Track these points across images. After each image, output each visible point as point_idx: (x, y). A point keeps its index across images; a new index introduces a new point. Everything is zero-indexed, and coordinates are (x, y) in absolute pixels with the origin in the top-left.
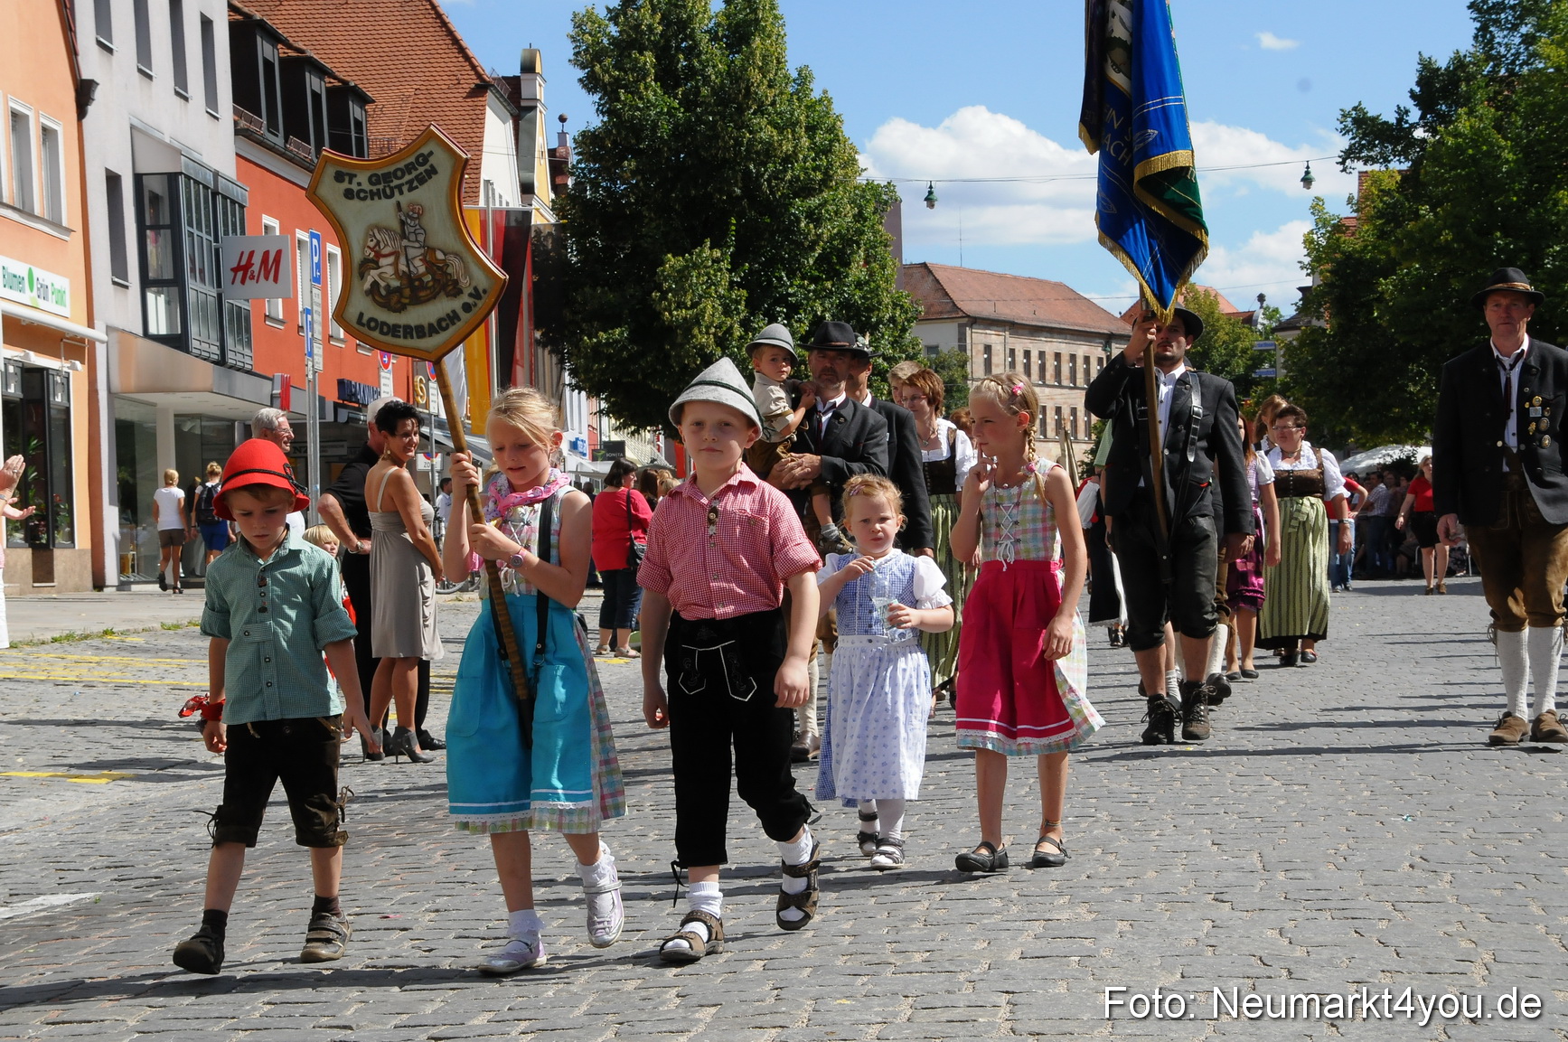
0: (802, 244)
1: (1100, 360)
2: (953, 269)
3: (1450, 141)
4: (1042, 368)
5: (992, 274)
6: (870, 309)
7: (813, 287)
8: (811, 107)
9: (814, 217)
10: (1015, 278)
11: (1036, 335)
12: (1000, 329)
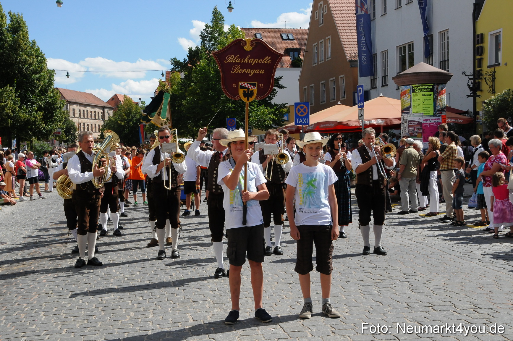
0: (35, 87)
1: (102, 113)
2: (64, 89)
3: (199, 68)
4: (87, 115)
5: (73, 91)
6: (54, 104)
7: (38, 98)
8: (36, 51)
9: (38, 79)
10: (80, 92)
11: (86, 106)
12: (77, 105)
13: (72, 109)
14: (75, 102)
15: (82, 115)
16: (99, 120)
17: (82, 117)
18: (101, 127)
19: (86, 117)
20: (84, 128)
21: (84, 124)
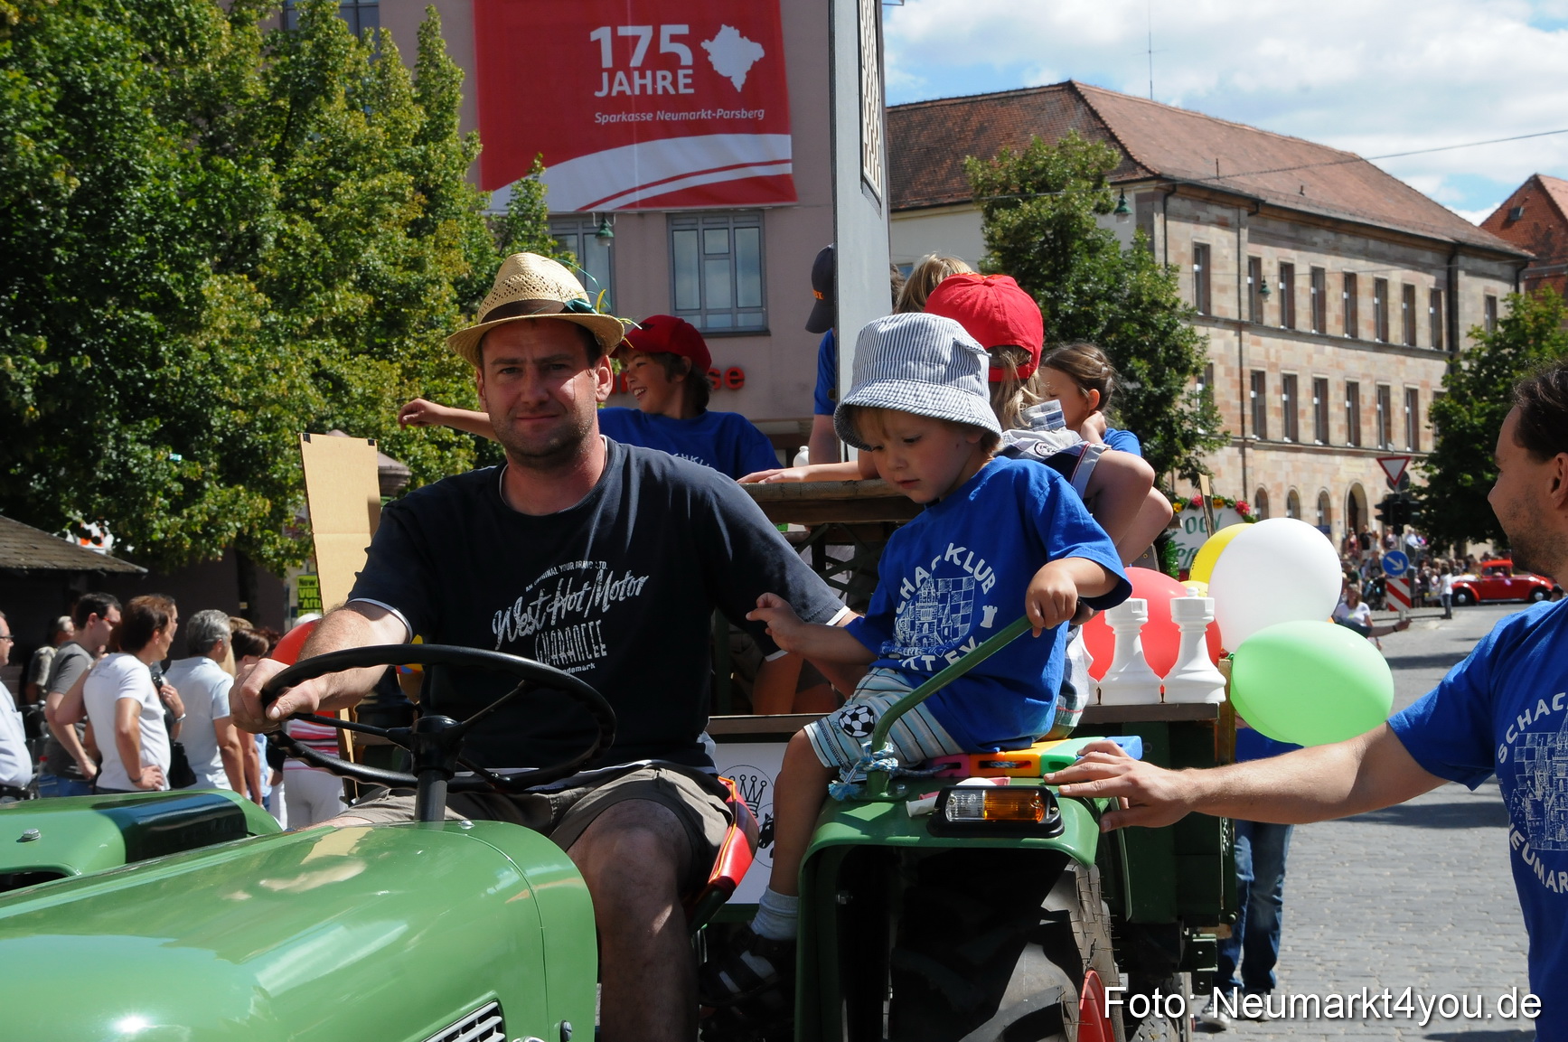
1: (1435, 296)
2: (1130, 100)
4: (1319, 303)
10: (1263, 134)
11: (1306, 234)
12: (1228, 214)
13: (1188, 250)
14: (1216, 183)
15: (1272, 303)
16: (1411, 349)
17: (1272, 317)
18: (1425, 404)
19: (1303, 321)
20: (1291, 410)
21: (1290, 383)
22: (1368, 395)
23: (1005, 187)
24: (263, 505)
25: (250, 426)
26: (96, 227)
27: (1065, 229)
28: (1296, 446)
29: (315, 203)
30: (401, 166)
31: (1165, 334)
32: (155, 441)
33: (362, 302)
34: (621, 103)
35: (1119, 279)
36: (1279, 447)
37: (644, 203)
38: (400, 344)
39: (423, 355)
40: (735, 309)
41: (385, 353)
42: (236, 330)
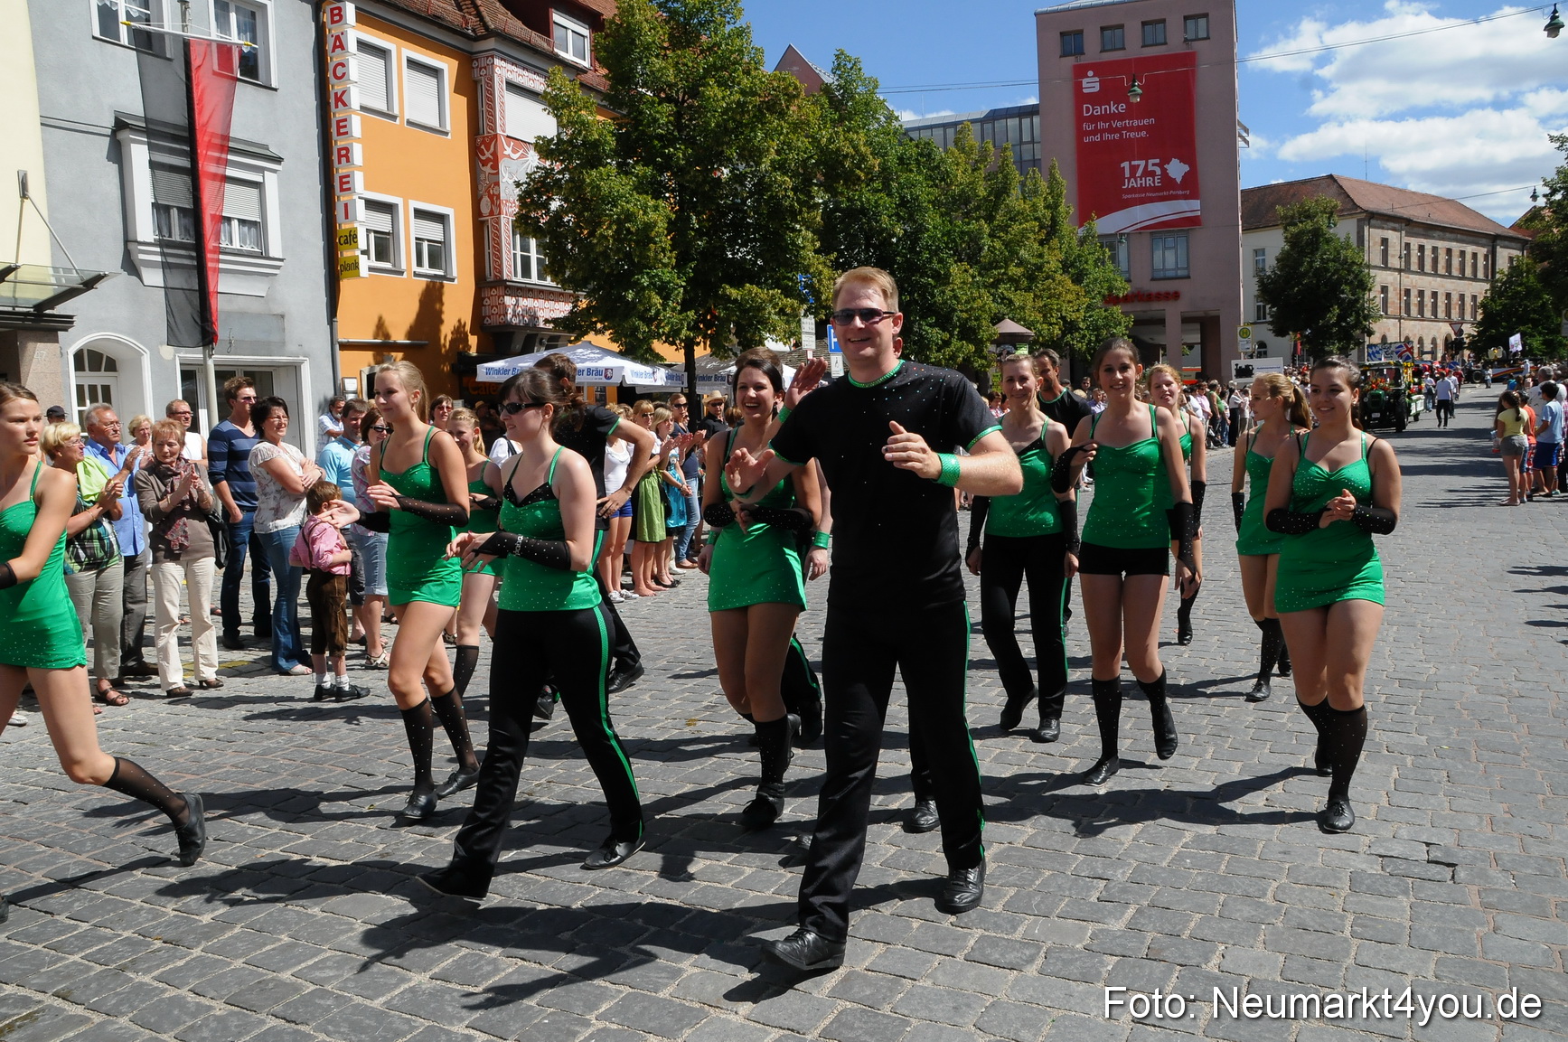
1: (1486, 257)
2: (1358, 180)
4: (1435, 261)
10: (1412, 193)
11: (1430, 233)
12: (1397, 225)
13: (1380, 241)
14: (1390, 213)
15: (1414, 260)
16: (1475, 279)
17: (1414, 267)
18: (1479, 301)
19: (1428, 268)
20: (1421, 305)
21: (1421, 293)
22: (1455, 298)
23: (1292, 217)
24: (972, 348)
25: (969, 319)
26: (912, 249)
27: (1317, 233)
28: (1423, 319)
29: (1002, 234)
30: (1036, 219)
31: (1357, 275)
32: (931, 326)
33: (1019, 271)
34: (1133, 190)
35: (1339, 253)
36: (1416, 319)
37: (1141, 228)
38: (1036, 286)
39: (1044, 290)
40: (1177, 268)
41: (1028, 289)
42: (964, 283)
